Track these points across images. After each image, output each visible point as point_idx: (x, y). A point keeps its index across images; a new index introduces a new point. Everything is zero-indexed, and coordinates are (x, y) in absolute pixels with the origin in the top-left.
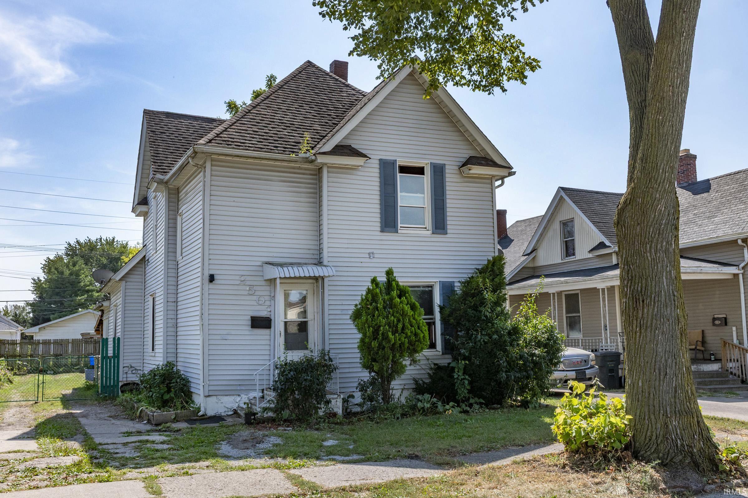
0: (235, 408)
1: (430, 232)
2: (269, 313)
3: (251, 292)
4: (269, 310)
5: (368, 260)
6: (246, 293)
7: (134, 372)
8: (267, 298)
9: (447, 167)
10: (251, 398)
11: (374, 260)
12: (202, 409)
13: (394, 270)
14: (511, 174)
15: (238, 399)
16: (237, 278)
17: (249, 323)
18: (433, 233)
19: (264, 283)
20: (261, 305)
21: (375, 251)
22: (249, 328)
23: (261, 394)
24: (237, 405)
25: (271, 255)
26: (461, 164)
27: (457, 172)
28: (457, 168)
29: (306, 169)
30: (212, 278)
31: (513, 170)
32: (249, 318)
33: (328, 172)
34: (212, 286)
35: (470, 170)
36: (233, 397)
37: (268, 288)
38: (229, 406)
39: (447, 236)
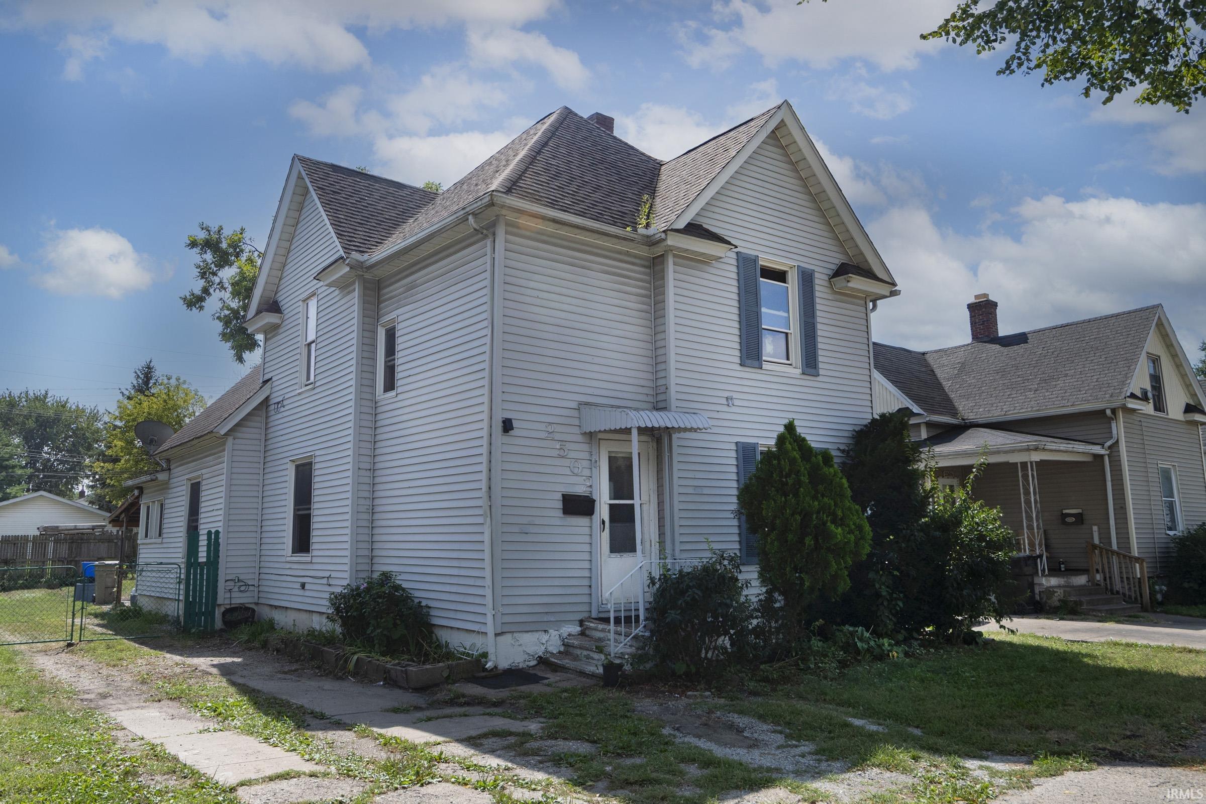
0: (540, 654)
1: (799, 371)
2: (590, 489)
3: (562, 453)
4: (588, 484)
5: (725, 409)
6: (555, 453)
7: (243, 588)
8: (586, 464)
9: (817, 275)
10: (565, 635)
11: (733, 409)
12: (492, 657)
13: (796, 423)
14: (894, 293)
15: (544, 638)
16: (542, 427)
17: (560, 505)
18: (803, 374)
19: (580, 438)
20: (577, 475)
21: (735, 395)
22: (560, 513)
23: (579, 629)
24: (543, 648)
25: (590, 391)
26: (831, 273)
27: (826, 284)
28: (826, 278)
29: (635, 256)
30: (507, 425)
31: (896, 288)
32: (559, 496)
33: (675, 264)
34: (506, 439)
35: (848, 281)
36: (536, 635)
37: (585, 447)
38: (531, 650)
39: (819, 378)
